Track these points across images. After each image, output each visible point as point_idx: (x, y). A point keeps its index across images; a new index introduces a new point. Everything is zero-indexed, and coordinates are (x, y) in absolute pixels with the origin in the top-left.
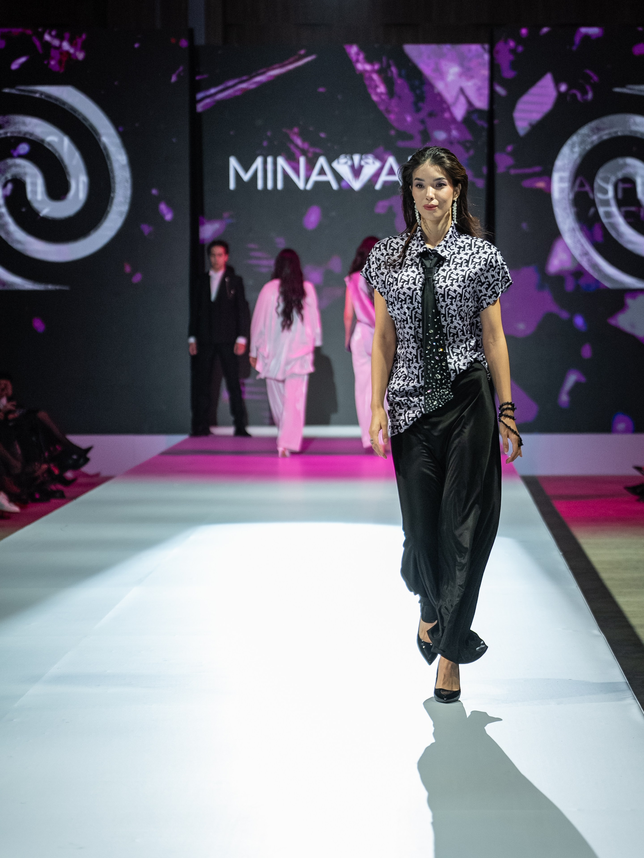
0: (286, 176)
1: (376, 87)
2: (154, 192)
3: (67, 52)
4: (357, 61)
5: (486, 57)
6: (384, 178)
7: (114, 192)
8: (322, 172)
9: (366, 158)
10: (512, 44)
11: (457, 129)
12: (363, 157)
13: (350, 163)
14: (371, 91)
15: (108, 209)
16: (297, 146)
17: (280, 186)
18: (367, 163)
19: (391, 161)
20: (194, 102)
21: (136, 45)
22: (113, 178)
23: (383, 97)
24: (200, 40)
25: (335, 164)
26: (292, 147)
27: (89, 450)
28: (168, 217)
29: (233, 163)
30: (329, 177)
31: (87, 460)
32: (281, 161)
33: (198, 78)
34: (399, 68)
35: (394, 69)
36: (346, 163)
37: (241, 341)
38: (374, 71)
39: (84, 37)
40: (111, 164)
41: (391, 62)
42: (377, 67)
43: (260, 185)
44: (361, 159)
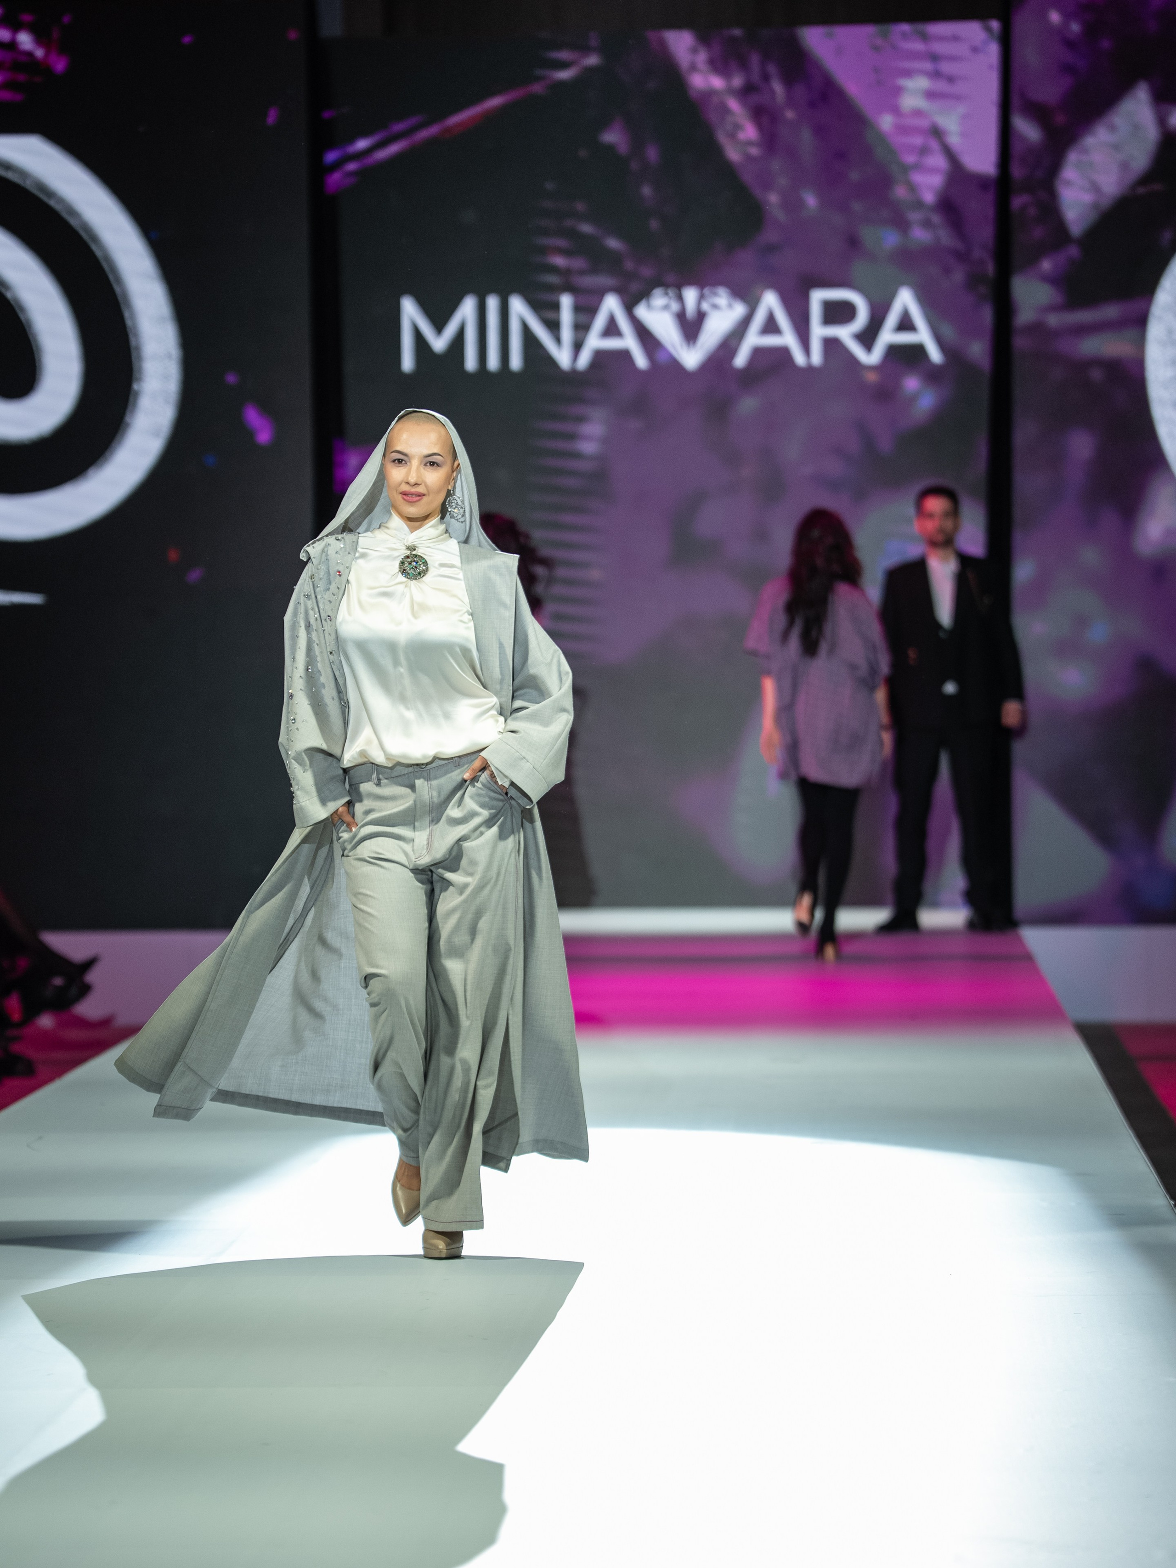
0: (529, 339)
1: (737, 127)
2: (231, 378)
3: (29, 54)
4: (693, 68)
5: (994, 50)
6: (753, 339)
7: (139, 379)
8: (612, 329)
9: (713, 295)
10: (1055, 17)
11: (927, 224)
12: (706, 291)
13: (675, 306)
14: (722, 138)
15: (127, 419)
16: (553, 269)
17: (516, 362)
18: (715, 307)
19: (770, 300)
20: (319, 170)
21: (187, 40)
22: (138, 348)
23: (754, 151)
24: (332, 26)
25: (641, 311)
27: (89, 964)
28: (264, 437)
29: (410, 311)
30: (629, 341)
31: (85, 990)
32: (518, 306)
33: (326, 115)
34: (789, 81)
35: (778, 88)
36: (666, 307)
38: (731, 91)
39: (66, 19)
40: (133, 316)
41: (772, 69)
42: (738, 81)
43: (471, 363)
44: (701, 297)
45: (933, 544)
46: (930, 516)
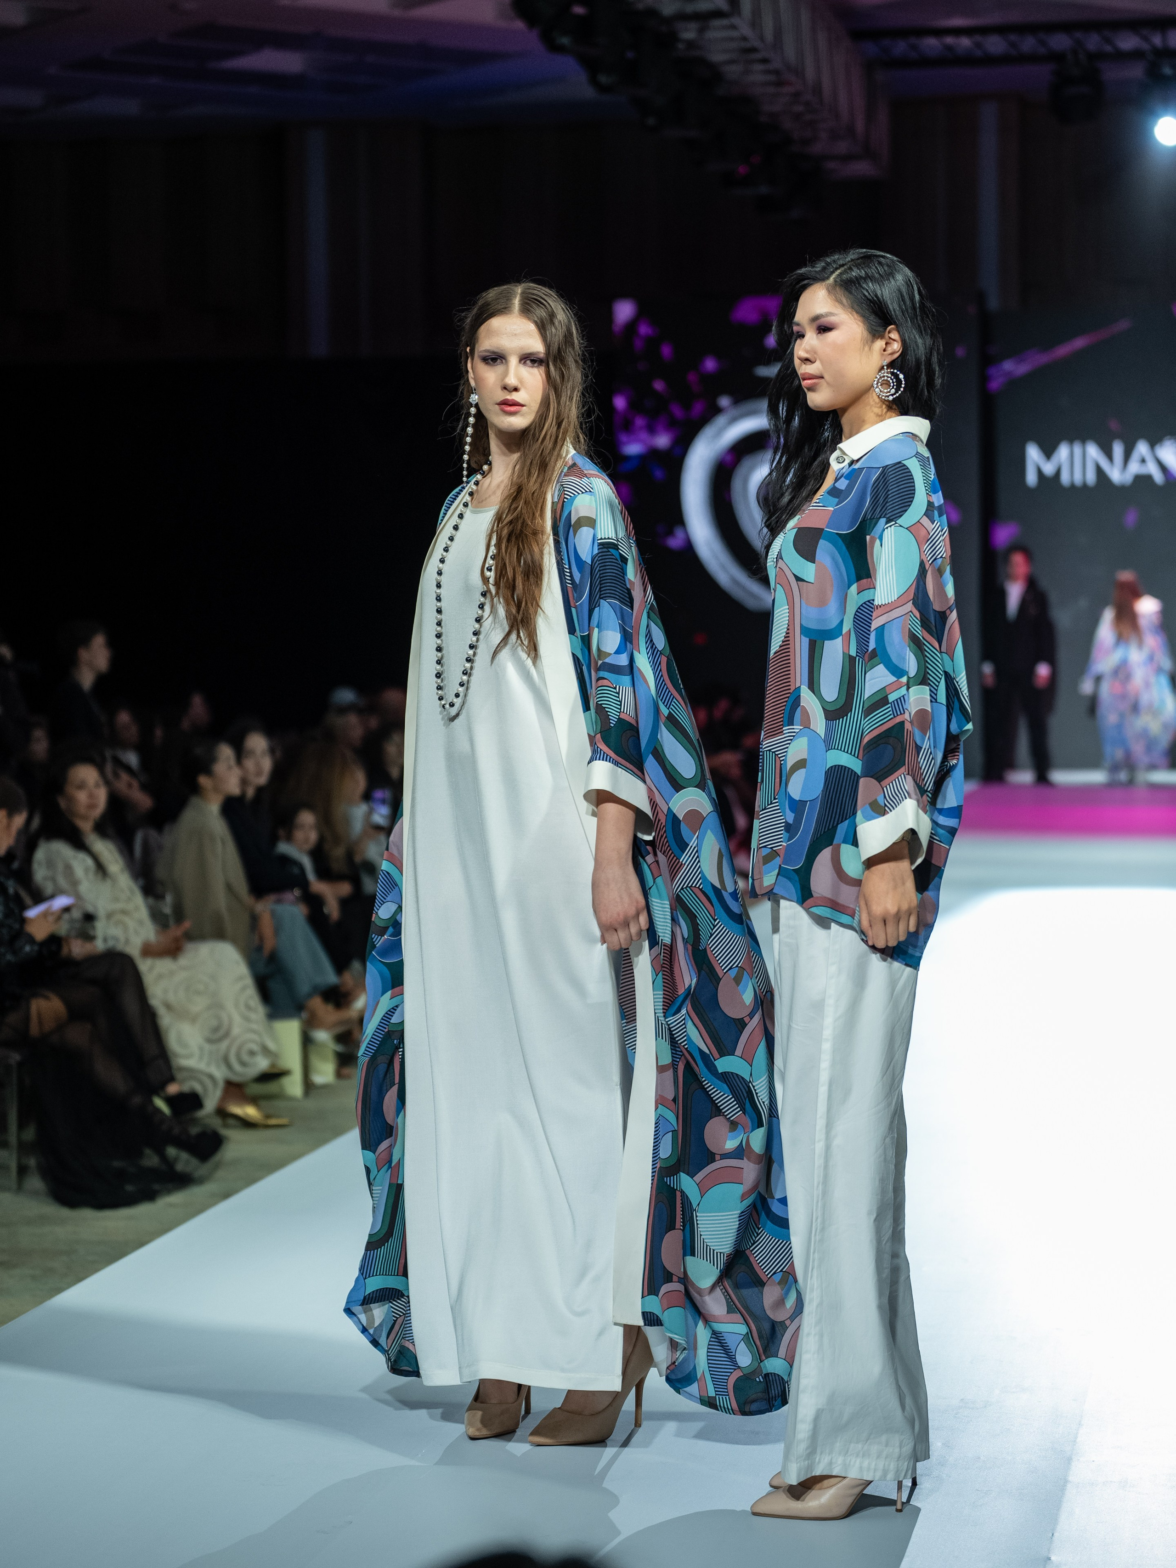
0: (1098, 467)
8: (1142, 462)
16: (1111, 429)
17: (1091, 478)
20: (984, 379)
24: (993, 303)
25: (1158, 452)
26: (1105, 429)
29: (1033, 453)
30: (1152, 469)
32: (1091, 449)
33: (989, 349)
37: (1043, 670)
43: (1065, 478)
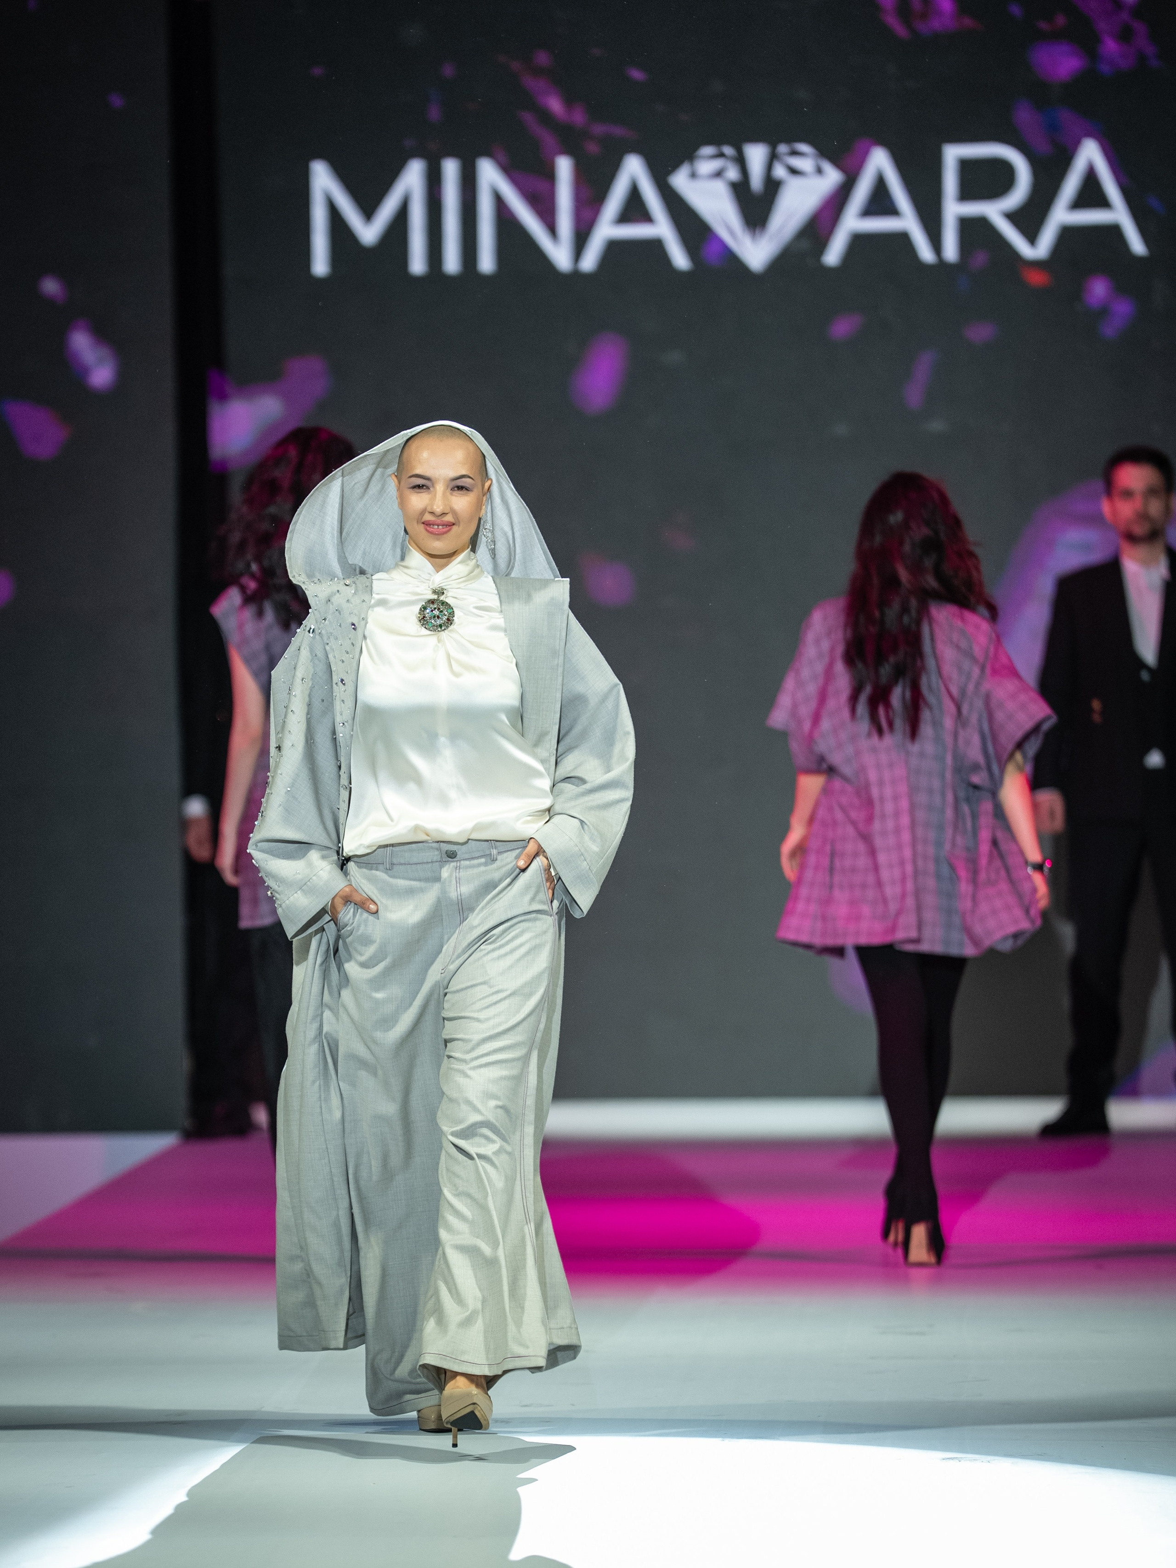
0: (507, 224)
2: (51, 286)
6: (853, 222)
8: (634, 209)
9: (795, 153)
11: (1125, 35)
12: (782, 148)
13: (733, 174)
16: (545, 117)
17: (487, 261)
18: (794, 173)
19: (880, 162)
25: (680, 180)
26: (528, 118)
28: (101, 375)
29: (325, 183)
30: (660, 227)
32: (490, 174)
36: (719, 174)
43: (418, 260)
44: (773, 158)
45: (1131, 538)
46: (1128, 494)
